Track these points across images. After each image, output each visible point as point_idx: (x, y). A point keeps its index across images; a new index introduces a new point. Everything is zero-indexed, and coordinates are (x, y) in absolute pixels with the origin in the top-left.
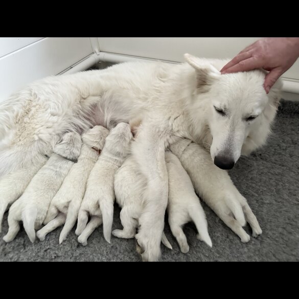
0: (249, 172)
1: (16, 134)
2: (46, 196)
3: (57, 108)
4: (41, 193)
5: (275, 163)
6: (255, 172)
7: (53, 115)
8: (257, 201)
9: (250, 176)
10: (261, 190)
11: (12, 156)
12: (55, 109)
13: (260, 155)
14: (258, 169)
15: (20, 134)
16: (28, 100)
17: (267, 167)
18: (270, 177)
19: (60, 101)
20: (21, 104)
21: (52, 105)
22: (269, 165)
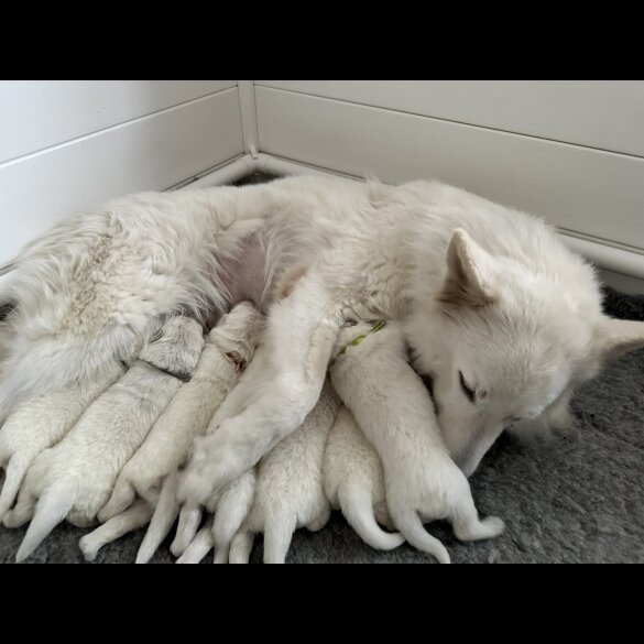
0: (567, 453)
1: (72, 307)
2: (109, 457)
3: (165, 257)
4: (100, 449)
5: (624, 439)
6: (579, 454)
7: (157, 271)
8: (583, 525)
9: (569, 463)
10: (593, 500)
11: (58, 355)
12: (162, 259)
13: (592, 416)
14: (587, 448)
15: (81, 307)
16: (102, 236)
17: (606, 447)
18: (614, 471)
19: (173, 243)
20: (86, 242)
21: (156, 249)
22: (611, 441)
